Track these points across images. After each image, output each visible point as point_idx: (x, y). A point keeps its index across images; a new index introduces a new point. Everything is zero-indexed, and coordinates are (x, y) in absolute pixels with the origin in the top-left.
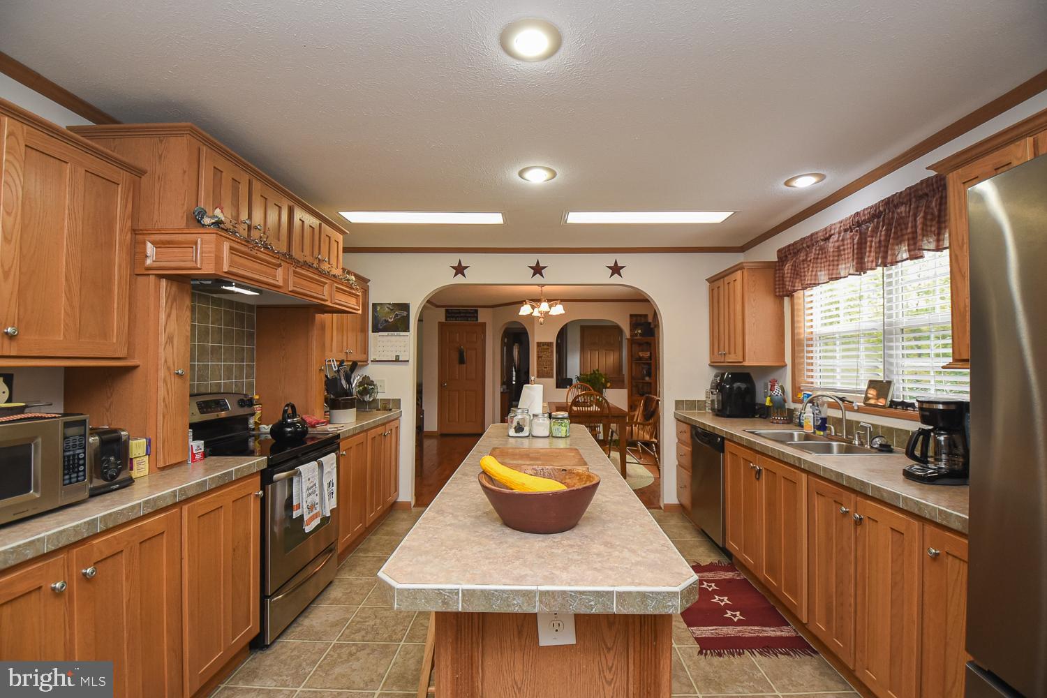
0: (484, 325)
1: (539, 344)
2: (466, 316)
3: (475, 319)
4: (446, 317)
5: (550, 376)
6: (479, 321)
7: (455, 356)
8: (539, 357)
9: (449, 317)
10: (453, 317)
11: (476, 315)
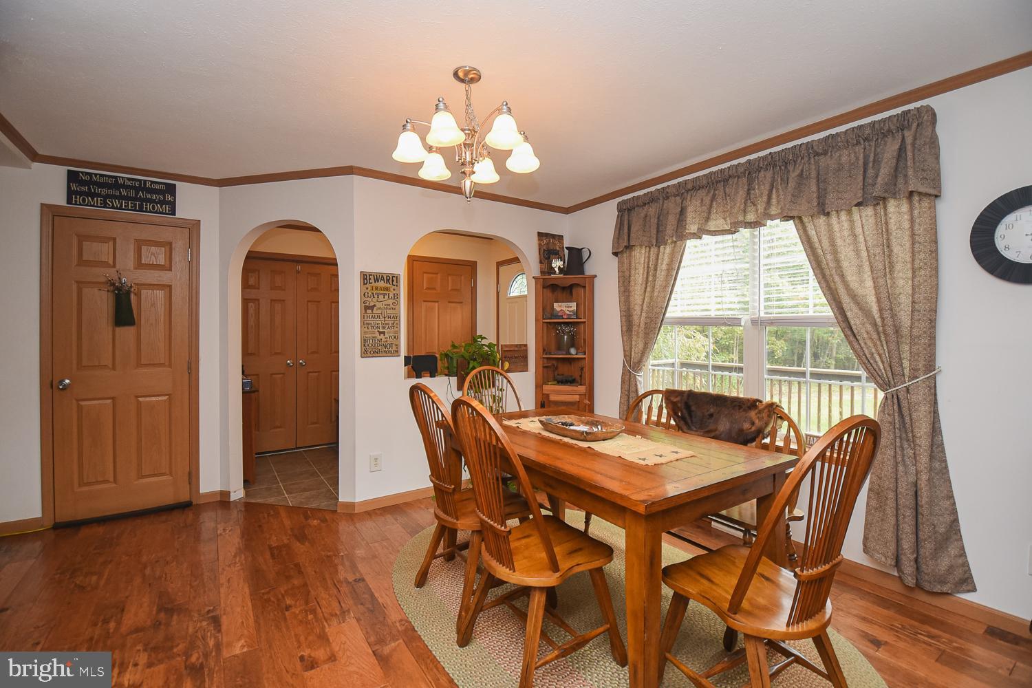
0: (193, 227)
1: (366, 278)
2: (135, 199)
3: (167, 208)
4: (70, 194)
5: (388, 350)
6: (180, 214)
7: (101, 304)
8: (366, 308)
9: (77, 193)
10: (93, 195)
11: (169, 198)
